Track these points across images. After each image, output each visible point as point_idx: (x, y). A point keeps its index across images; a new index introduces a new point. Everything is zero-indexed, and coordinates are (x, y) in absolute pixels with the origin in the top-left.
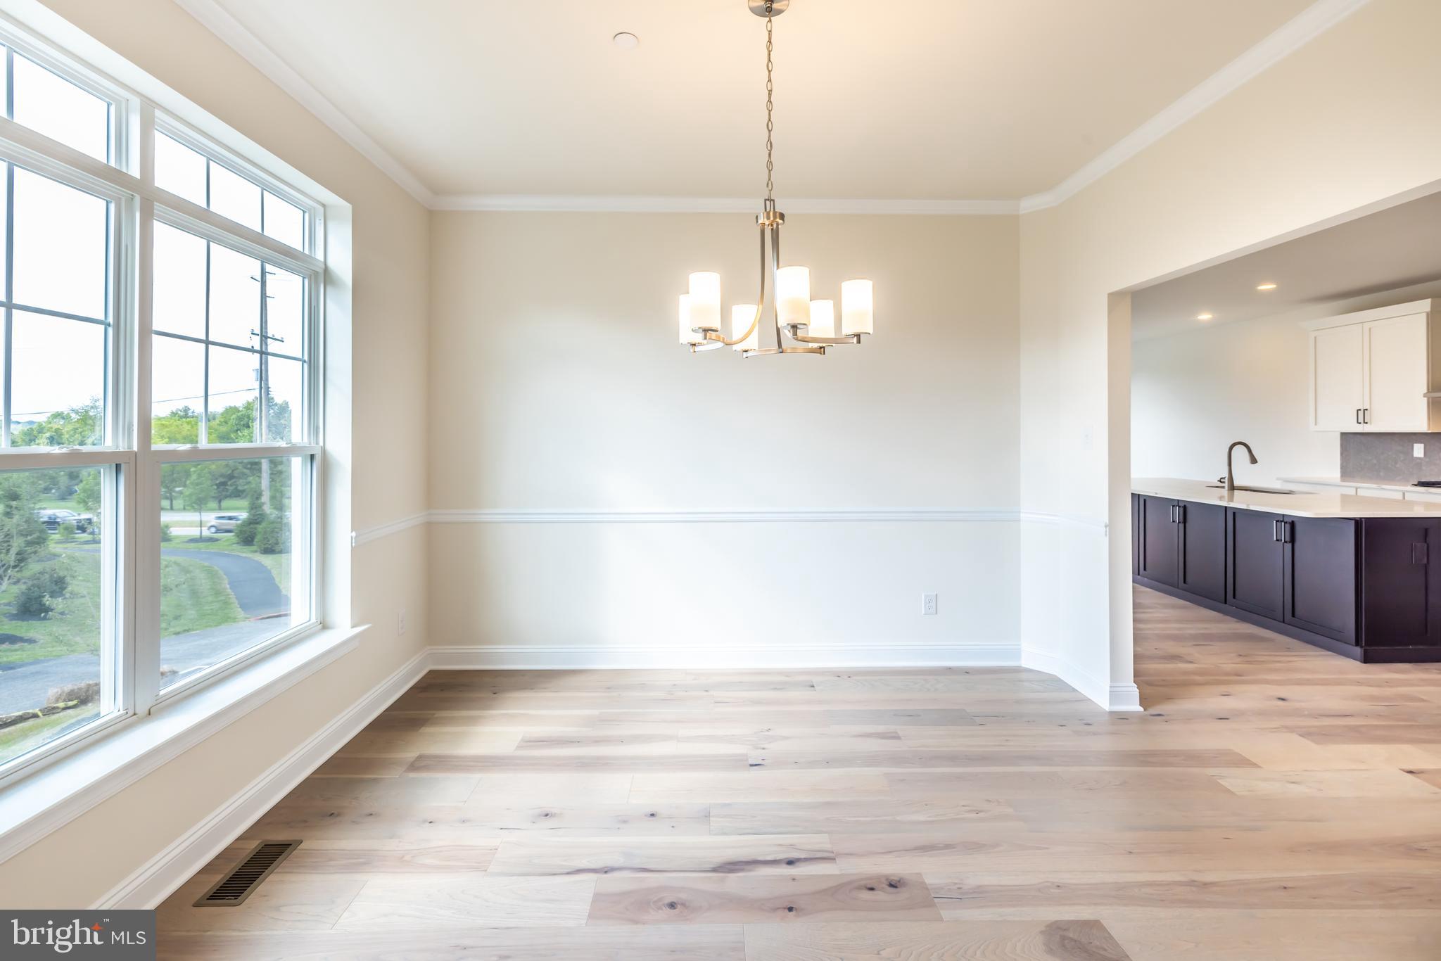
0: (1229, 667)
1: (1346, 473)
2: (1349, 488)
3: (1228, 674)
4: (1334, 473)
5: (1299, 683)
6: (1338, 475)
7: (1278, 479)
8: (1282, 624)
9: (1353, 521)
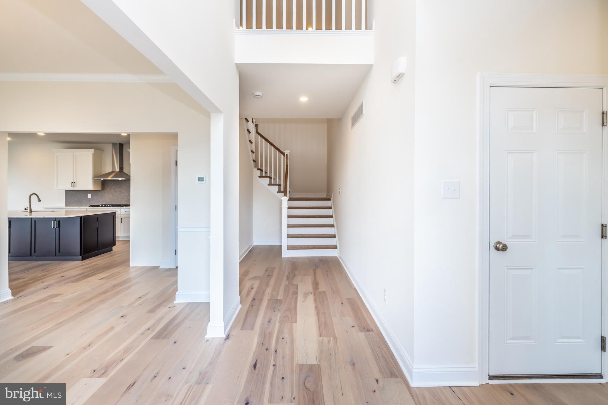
0: (40, 275)
1: (67, 204)
2: (69, 209)
3: (41, 277)
4: (63, 205)
5: (66, 271)
6: (64, 205)
7: (42, 208)
8: (56, 257)
9: (79, 217)
